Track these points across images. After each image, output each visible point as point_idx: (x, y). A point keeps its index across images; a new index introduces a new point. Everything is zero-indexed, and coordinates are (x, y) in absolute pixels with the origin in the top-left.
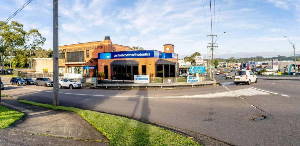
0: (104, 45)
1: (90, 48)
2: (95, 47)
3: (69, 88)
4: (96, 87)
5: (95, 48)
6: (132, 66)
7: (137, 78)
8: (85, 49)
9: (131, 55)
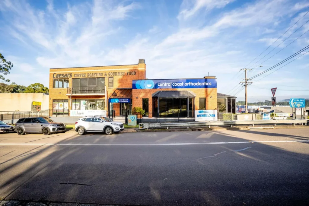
0: (138, 70)
1: (114, 74)
2: (124, 72)
3: (103, 133)
4: (147, 129)
5: (123, 74)
6: (188, 98)
7: (199, 114)
8: (106, 75)
9: (184, 84)
